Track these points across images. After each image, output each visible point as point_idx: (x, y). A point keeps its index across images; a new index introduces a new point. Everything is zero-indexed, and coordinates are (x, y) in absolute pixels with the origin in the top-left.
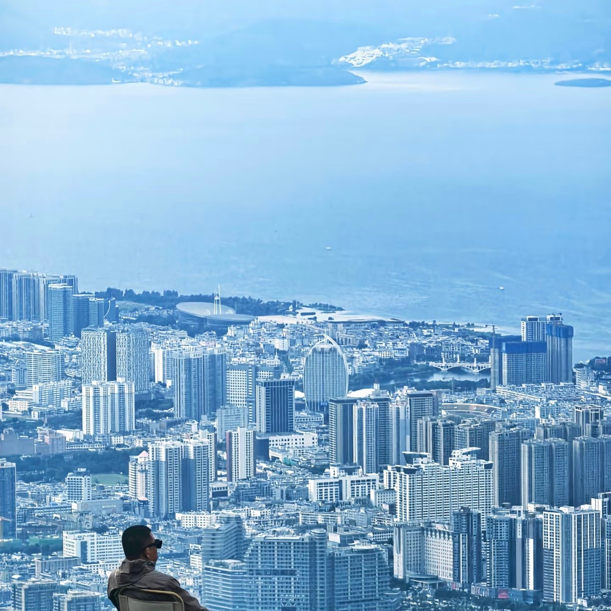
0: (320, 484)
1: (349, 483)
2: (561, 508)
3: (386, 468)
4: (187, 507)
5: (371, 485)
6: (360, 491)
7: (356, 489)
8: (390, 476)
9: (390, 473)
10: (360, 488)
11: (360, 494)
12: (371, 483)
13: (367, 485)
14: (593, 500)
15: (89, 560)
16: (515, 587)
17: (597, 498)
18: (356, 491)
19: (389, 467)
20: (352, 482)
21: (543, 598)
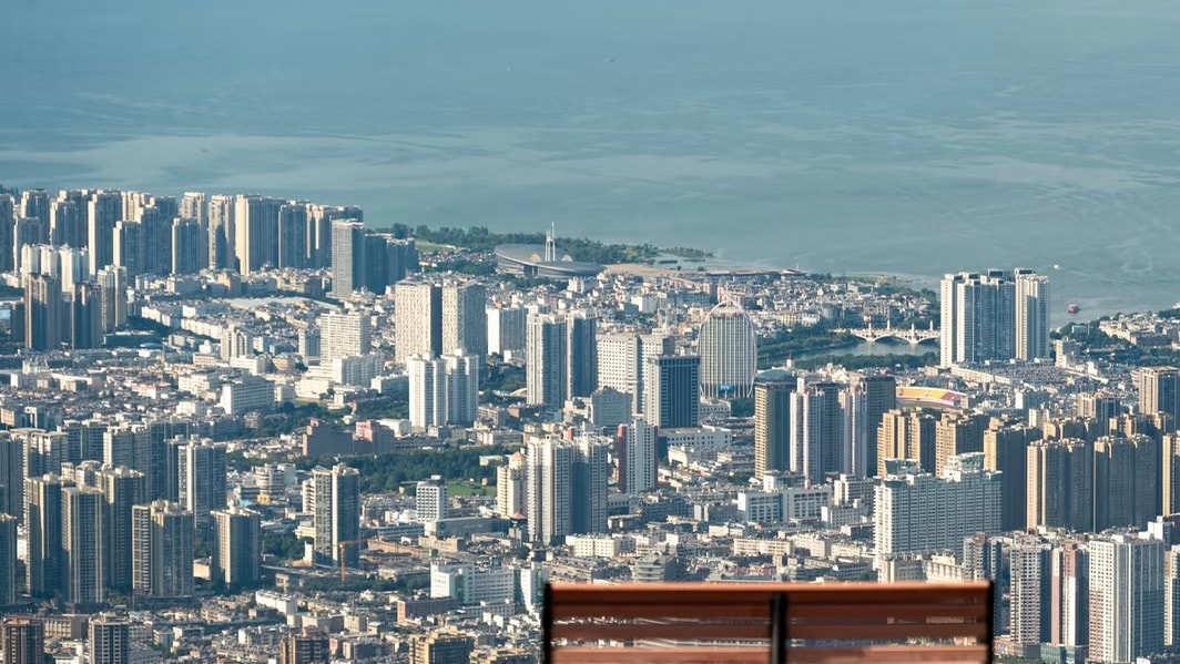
0: (753, 499)
1: (792, 497)
2: (1114, 537)
3: (839, 479)
4: (580, 528)
5: (821, 500)
6: (807, 509)
7: (801, 506)
8: (843, 488)
9: (844, 485)
10: (807, 505)
11: (807, 514)
12: (821, 497)
13: (814, 501)
14: (1150, 524)
15: (466, 601)
16: (1050, 641)
17: (1155, 521)
18: (801, 510)
19: (843, 477)
20: (796, 496)
21: (1088, 657)
